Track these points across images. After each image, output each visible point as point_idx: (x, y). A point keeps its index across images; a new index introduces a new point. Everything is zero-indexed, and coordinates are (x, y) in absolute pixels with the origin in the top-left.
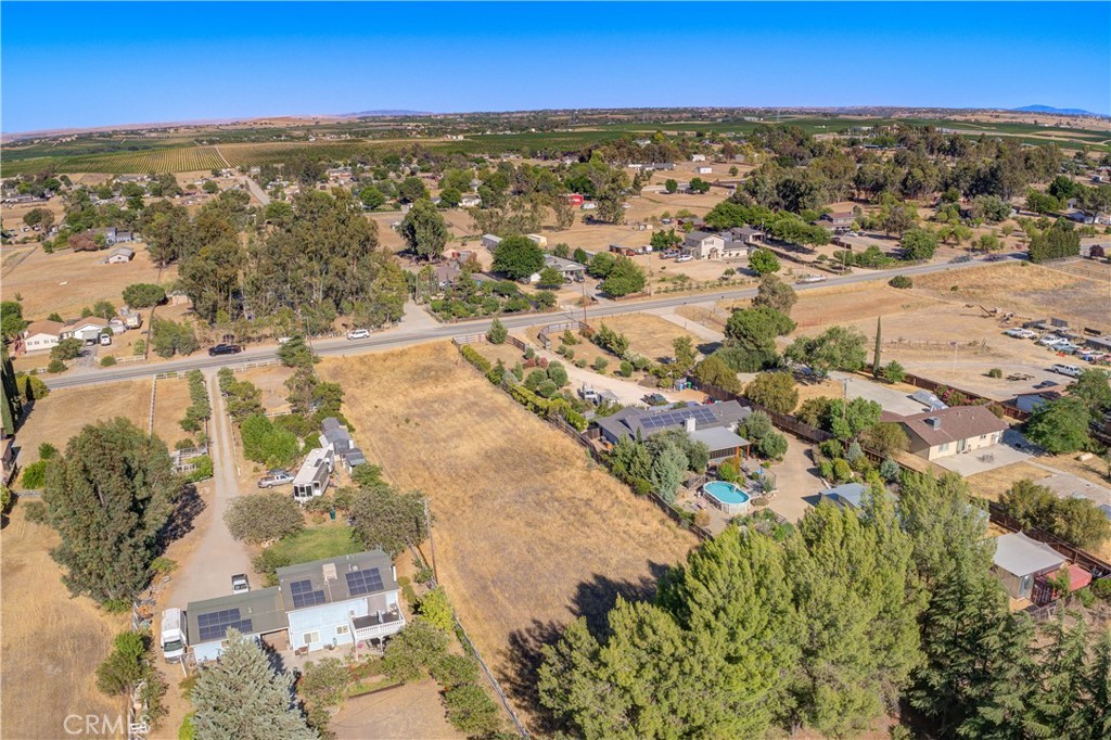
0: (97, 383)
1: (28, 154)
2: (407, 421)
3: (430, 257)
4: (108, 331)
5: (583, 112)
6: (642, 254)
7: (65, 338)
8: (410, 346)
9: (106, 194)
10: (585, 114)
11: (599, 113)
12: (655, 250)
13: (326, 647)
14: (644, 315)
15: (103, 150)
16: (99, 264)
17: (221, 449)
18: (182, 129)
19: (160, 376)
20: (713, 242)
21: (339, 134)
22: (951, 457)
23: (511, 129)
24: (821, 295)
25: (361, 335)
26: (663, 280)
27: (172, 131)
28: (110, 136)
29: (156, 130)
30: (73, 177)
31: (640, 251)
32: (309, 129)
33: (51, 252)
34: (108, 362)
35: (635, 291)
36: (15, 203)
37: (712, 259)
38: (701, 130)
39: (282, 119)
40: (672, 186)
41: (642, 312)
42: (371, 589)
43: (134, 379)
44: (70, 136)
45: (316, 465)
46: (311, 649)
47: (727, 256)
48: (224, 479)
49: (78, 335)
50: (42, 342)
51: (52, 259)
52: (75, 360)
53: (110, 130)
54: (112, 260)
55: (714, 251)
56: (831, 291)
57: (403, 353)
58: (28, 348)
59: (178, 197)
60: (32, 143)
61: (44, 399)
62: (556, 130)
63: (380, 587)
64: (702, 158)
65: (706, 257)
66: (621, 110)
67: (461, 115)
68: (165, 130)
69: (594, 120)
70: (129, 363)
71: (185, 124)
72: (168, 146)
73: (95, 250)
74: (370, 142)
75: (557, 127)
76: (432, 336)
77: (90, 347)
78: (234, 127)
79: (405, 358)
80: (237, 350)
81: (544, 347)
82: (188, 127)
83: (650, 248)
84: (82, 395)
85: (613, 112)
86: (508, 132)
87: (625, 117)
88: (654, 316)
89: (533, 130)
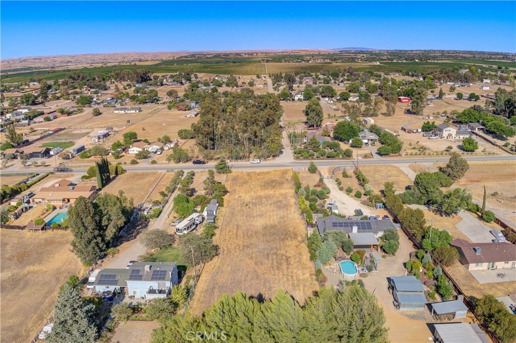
0: (144, 171)
1: (191, 62)
2: (247, 205)
3: (315, 125)
4: (162, 149)
5: (448, 52)
6: (415, 133)
7: (146, 150)
8: (272, 170)
9: (206, 84)
10: (449, 53)
11: (457, 53)
12: (423, 131)
13: (141, 298)
14: (392, 166)
15: (221, 62)
16: (183, 117)
17: (170, 206)
18: (260, 54)
19: (168, 171)
20: (450, 131)
21: (324, 59)
22: (483, 271)
23: (406, 59)
24: (494, 165)
25: (256, 162)
26: (414, 148)
27: (255, 54)
28: (228, 55)
29: (248, 54)
30: (199, 75)
31: (415, 131)
32: (313, 56)
33: (170, 109)
34: (154, 162)
35: (395, 153)
36: (170, 85)
37: (449, 139)
38: (500, 65)
39: (304, 50)
40: (460, 96)
41: (390, 164)
42: (160, 279)
43: (158, 171)
44: (212, 54)
45: (189, 221)
46: (136, 297)
47: (457, 138)
48: (161, 219)
49: (150, 149)
50: (135, 151)
51: (169, 113)
52: (143, 160)
53: (229, 52)
54: (188, 116)
55: (450, 135)
56: (500, 163)
57: (267, 173)
58: (130, 152)
59: (235, 87)
60: (195, 57)
61: (122, 175)
62: (428, 61)
63: (163, 279)
64: (489, 81)
65: (446, 138)
66: (468, 52)
67: (388, 51)
68: (252, 54)
69: (452, 57)
70: (162, 164)
71: (262, 51)
72: (249, 62)
73: (185, 110)
74: (334, 64)
75: (429, 59)
76: (286, 166)
77: (152, 155)
78: (282, 54)
79: (267, 175)
80: (204, 163)
81: (332, 178)
82: (262, 53)
83: (420, 130)
84: (137, 175)
85: (464, 52)
86: (404, 61)
87: (468, 56)
88: (396, 167)
89: (417, 61)
